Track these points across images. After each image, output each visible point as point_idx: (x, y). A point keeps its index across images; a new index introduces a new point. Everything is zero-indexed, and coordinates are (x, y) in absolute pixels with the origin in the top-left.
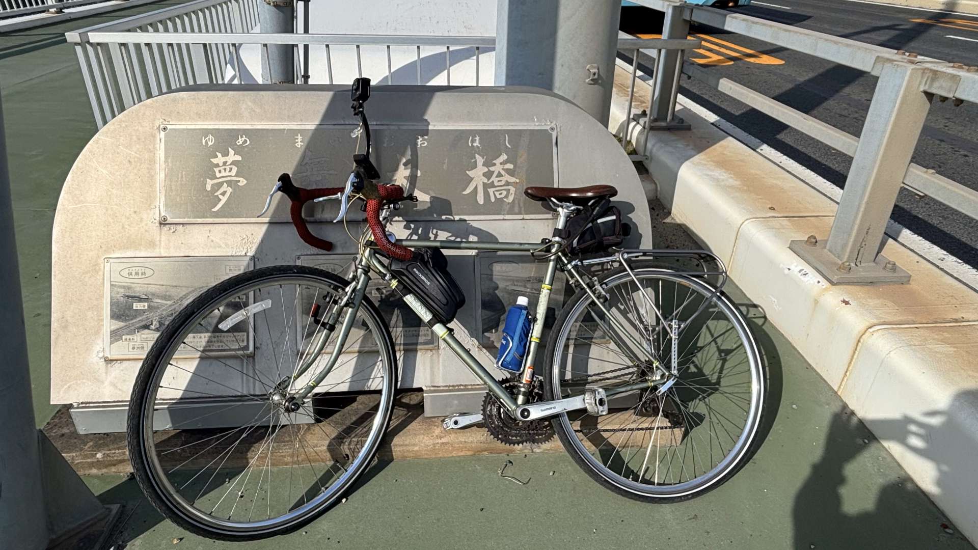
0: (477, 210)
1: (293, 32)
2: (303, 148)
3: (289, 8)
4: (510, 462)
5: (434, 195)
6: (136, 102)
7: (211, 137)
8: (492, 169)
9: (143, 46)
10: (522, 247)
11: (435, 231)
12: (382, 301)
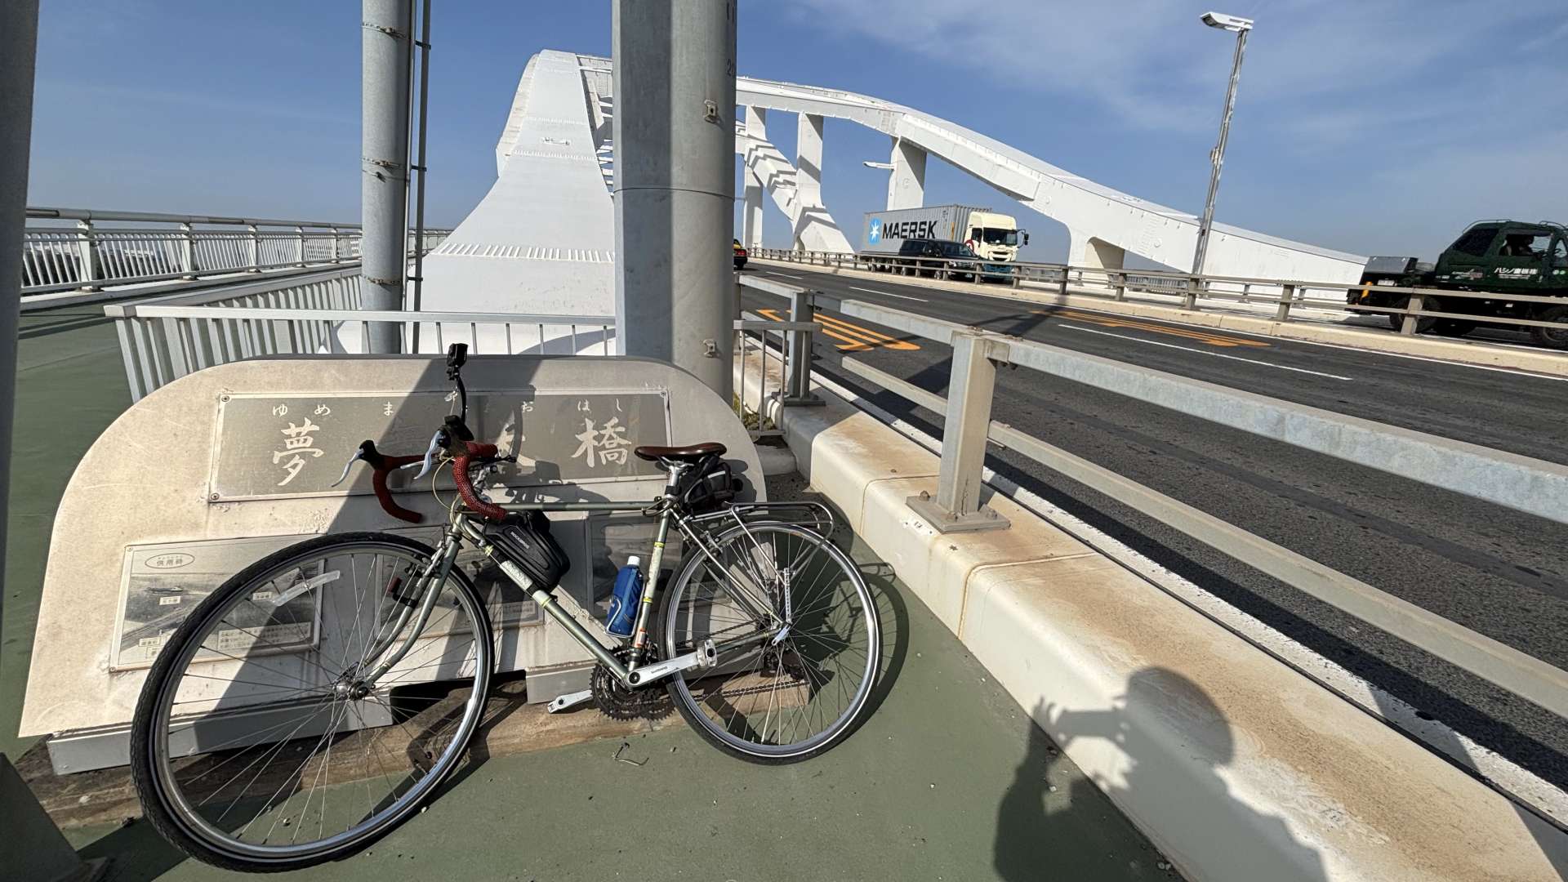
0: (587, 473)
1: (400, 309)
2: (392, 418)
3: (398, 288)
4: (626, 744)
5: (539, 459)
6: (191, 369)
7: (284, 407)
8: (602, 432)
9: (210, 323)
10: (633, 506)
11: (540, 497)
12: (478, 575)
